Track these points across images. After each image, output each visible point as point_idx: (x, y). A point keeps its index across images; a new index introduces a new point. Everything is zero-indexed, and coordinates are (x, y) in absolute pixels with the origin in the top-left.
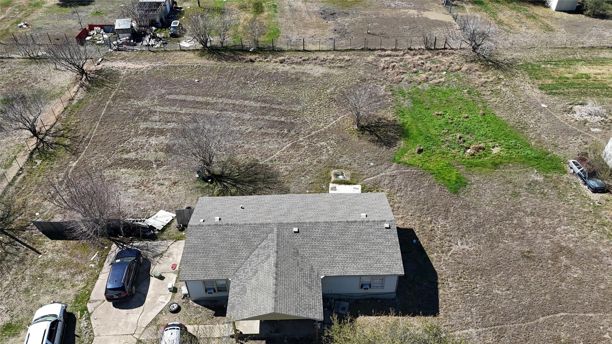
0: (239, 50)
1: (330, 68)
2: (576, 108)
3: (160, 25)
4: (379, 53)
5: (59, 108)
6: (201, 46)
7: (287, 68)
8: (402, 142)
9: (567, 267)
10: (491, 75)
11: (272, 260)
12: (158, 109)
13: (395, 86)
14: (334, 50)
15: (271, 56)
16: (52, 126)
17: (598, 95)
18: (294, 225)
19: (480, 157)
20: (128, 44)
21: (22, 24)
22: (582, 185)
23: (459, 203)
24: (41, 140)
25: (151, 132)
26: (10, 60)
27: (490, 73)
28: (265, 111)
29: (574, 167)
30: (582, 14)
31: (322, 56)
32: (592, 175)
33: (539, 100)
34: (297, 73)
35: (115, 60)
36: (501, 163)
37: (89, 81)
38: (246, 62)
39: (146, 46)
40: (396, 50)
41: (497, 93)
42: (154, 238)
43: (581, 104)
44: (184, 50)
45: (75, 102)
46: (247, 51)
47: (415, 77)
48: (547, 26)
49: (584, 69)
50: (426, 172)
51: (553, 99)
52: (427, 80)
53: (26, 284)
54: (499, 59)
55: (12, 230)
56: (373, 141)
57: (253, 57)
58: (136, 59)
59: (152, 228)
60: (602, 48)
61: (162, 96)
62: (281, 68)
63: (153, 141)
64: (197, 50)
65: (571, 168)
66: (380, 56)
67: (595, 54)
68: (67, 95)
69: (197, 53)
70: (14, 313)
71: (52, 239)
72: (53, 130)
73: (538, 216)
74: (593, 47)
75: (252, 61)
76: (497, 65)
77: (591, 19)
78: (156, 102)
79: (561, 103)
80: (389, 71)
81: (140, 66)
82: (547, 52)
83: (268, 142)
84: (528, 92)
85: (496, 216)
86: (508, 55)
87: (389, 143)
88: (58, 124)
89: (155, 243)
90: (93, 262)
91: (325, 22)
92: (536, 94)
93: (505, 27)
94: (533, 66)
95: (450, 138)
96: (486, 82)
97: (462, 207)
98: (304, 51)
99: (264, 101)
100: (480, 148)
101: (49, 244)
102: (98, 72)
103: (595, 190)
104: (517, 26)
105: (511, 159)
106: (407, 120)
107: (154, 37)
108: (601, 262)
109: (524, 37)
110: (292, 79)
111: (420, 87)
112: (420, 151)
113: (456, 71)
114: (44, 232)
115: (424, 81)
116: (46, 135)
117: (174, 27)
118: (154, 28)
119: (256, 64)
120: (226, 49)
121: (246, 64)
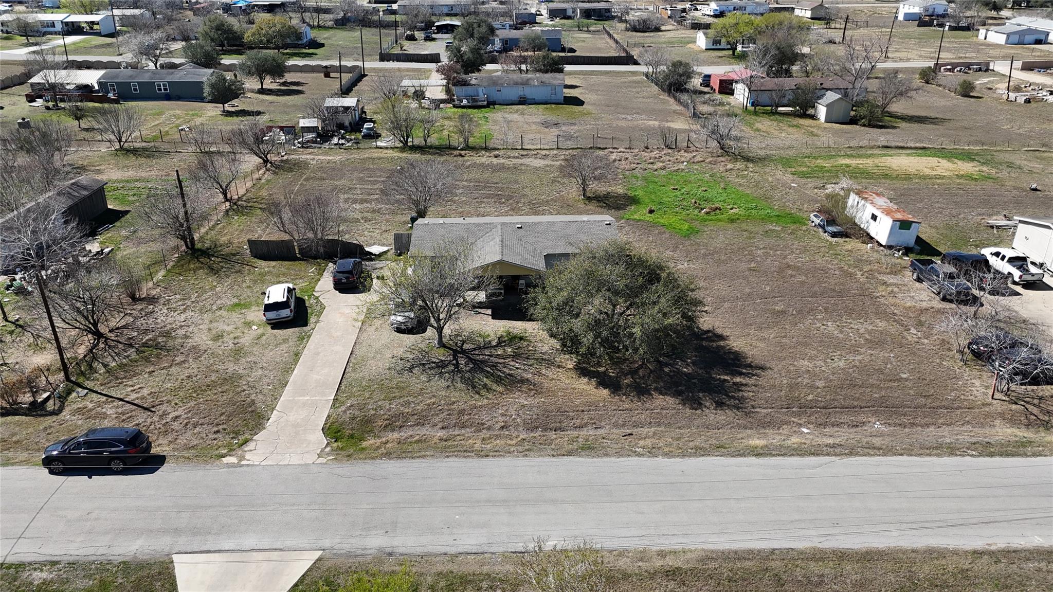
0: (446, 148)
1: (553, 161)
2: (829, 186)
3: (349, 129)
4: (611, 150)
5: (249, 184)
6: (401, 145)
7: (502, 161)
8: (633, 207)
9: (792, 276)
10: (739, 165)
11: (498, 240)
12: (358, 186)
13: (627, 173)
14: (558, 148)
15: (484, 152)
16: (243, 195)
17: (856, 178)
18: (518, 223)
19: (716, 215)
20: (315, 142)
21: (184, 127)
22: (822, 234)
23: (687, 243)
24: (235, 204)
25: (355, 201)
26: (177, 154)
27: (738, 163)
28: (477, 188)
29: (815, 219)
30: (857, 124)
31: (544, 152)
32: (832, 222)
33: (789, 182)
34: (514, 164)
35: (300, 154)
36: (738, 219)
37: (276, 168)
38: (455, 156)
39: (336, 144)
40: (630, 148)
41: (744, 177)
42: (371, 260)
43: (835, 183)
44: (381, 148)
45: (263, 181)
46: (455, 149)
47: (650, 166)
48: (812, 132)
49: (847, 161)
50: (654, 225)
51: (803, 181)
52: (663, 168)
53: (248, 283)
54: (750, 155)
55: (223, 255)
56: (601, 207)
57: (463, 153)
58: (327, 154)
59: (371, 254)
60: (872, 148)
61: (361, 178)
62: (495, 161)
63: (358, 206)
64: (397, 148)
65: (813, 222)
66: (612, 153)
67: (863, 151)
68: (256, 176)
69: (396, 150)
70: (242, 298)
71: (265, 260)
72: (244, 198)
73: (771, 249)
74: (861, 147)
75: (461, 155)
76: (747, 159)
77: (867, 128)
78: (354, 182)
79: (811, 183)
80: (623, 162)
81: (331, 158)
82: (807, 152)
83: (484, 207)
84: (778, 177)
85: (726, 249)
86: (762, 153)
87: (618, 208)
88: (248, 194)
89: (374, 262)
90: (311, 272)
91: (547, 130)
92: (788, 177)
93: (763, 134)
94: (787, 159)
95: (685, 203)
96: (731, 169)
97: (692, 245)
98: (522, 149)
99: (479, 182)
100: (717, 209)
101: (263, 263)
102: (282, 161)
103: (834, 235)
104: (776, 133)
105: (749, 216)
106: (640, 193)
107: (343, 138)
108: (826, 273)
109: (782, 140)
110: (509, 168)
111: (656, 173)
112: (651, 212)
113: (699, 162)
114: (255, 257)
115: (661, 169)
116: (238, 200)
117: (368, 129)
118: (342, 131)
119: (466, 158)
120: (431, 147)
121: (455, 158)
